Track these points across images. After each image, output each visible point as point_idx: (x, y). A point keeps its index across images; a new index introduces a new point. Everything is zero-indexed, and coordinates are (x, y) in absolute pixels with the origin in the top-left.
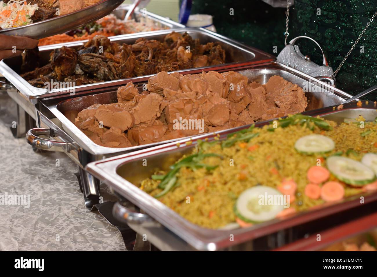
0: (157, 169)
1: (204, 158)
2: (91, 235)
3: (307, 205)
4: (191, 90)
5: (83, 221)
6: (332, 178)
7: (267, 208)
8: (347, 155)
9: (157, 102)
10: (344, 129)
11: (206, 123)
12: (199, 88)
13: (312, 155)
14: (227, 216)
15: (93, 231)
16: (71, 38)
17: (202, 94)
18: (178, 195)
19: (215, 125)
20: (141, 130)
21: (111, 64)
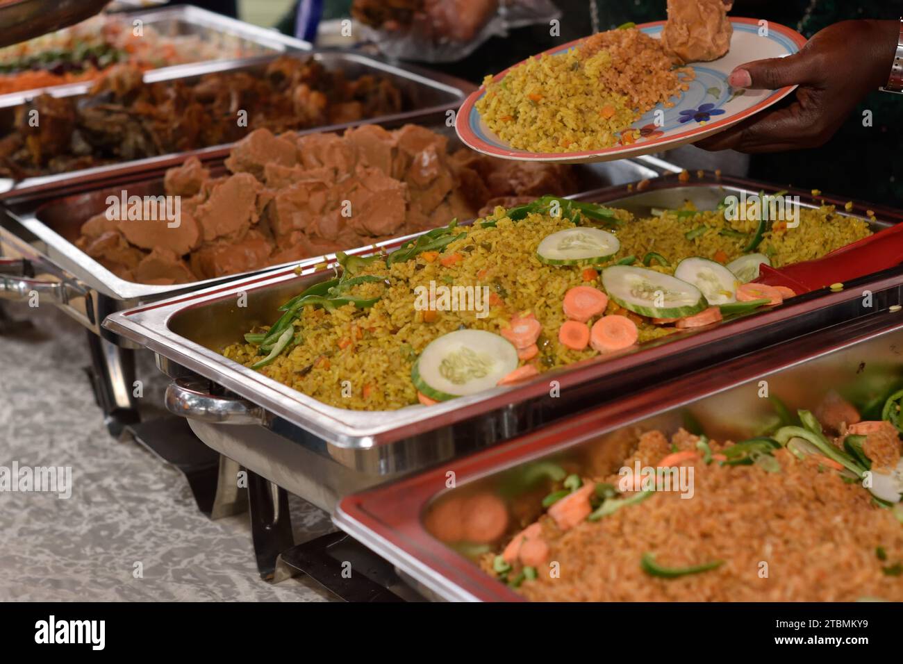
0: (255, 324)
1: (352, 286)
2: (122, 487)
3: (563, 363)
4: (322, 164)
5: (103, 461)
6: (613, 308)
7: (479, 369)
8: (647, 264)
9: (250, 190)
10: (649, 226)
11: (359, 232)
12: (339, 158)
13: (571, 267)
14: (400, 391)
15: (126, 481)
16: (59, 79)
17: (348, 172)
18: (298, 358)
19: (377, 234)
20: (219, 250)
21: (150, 126)
